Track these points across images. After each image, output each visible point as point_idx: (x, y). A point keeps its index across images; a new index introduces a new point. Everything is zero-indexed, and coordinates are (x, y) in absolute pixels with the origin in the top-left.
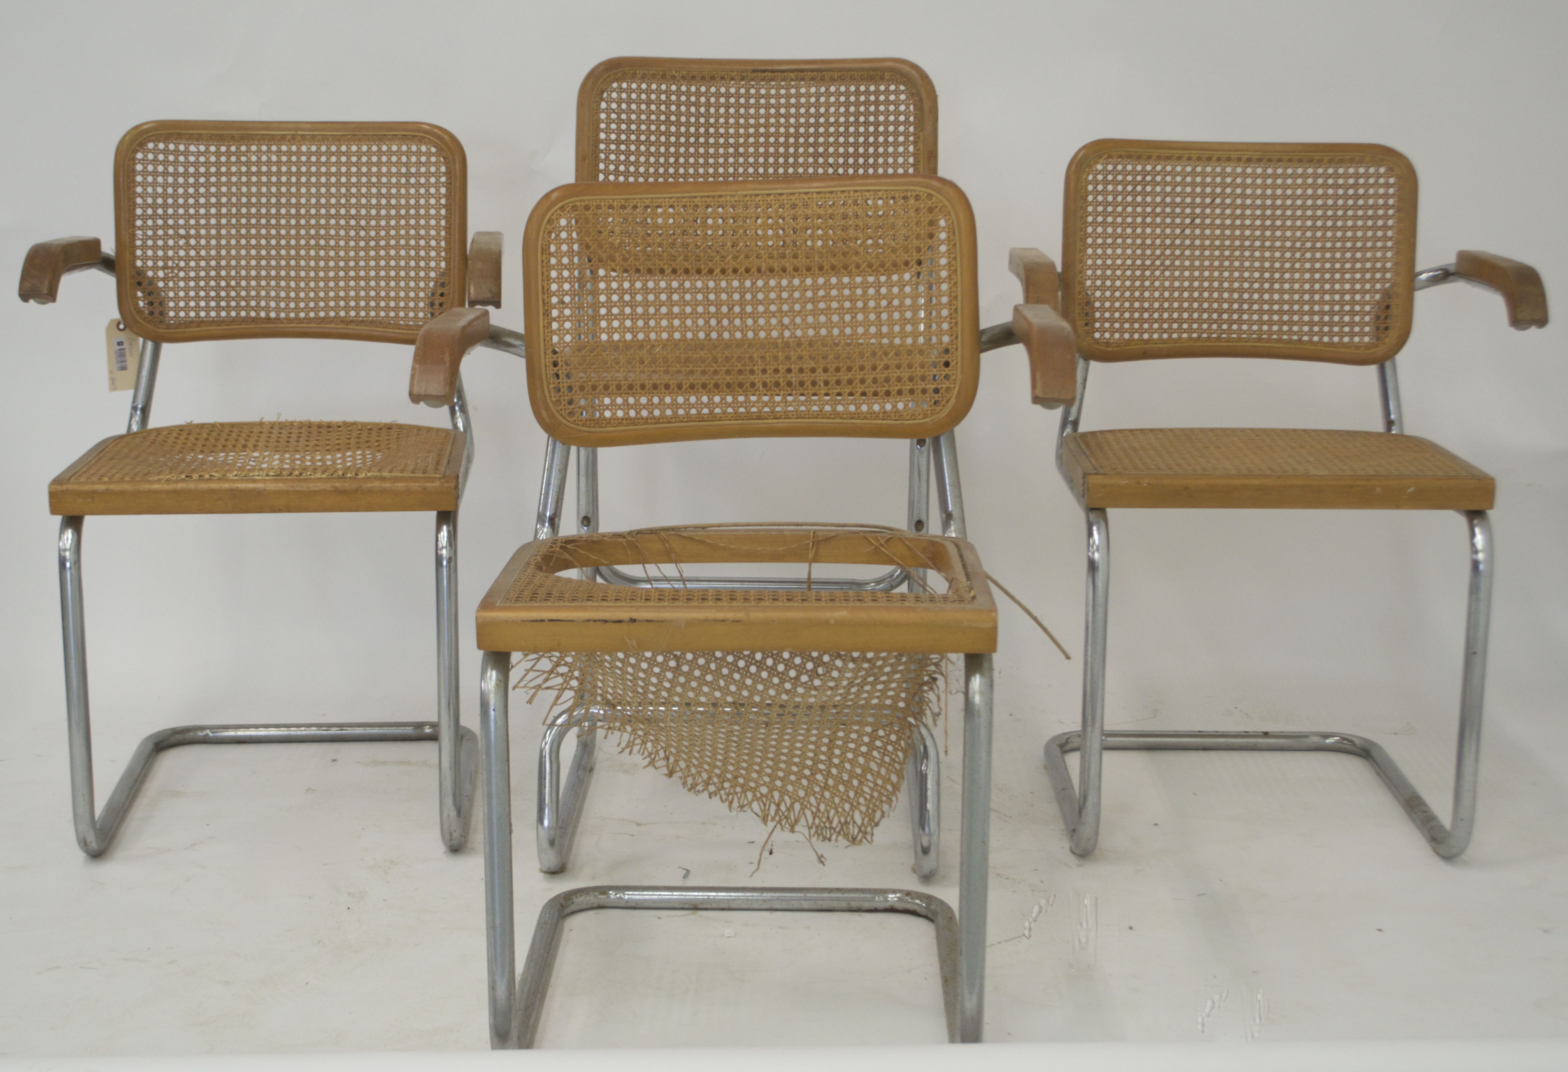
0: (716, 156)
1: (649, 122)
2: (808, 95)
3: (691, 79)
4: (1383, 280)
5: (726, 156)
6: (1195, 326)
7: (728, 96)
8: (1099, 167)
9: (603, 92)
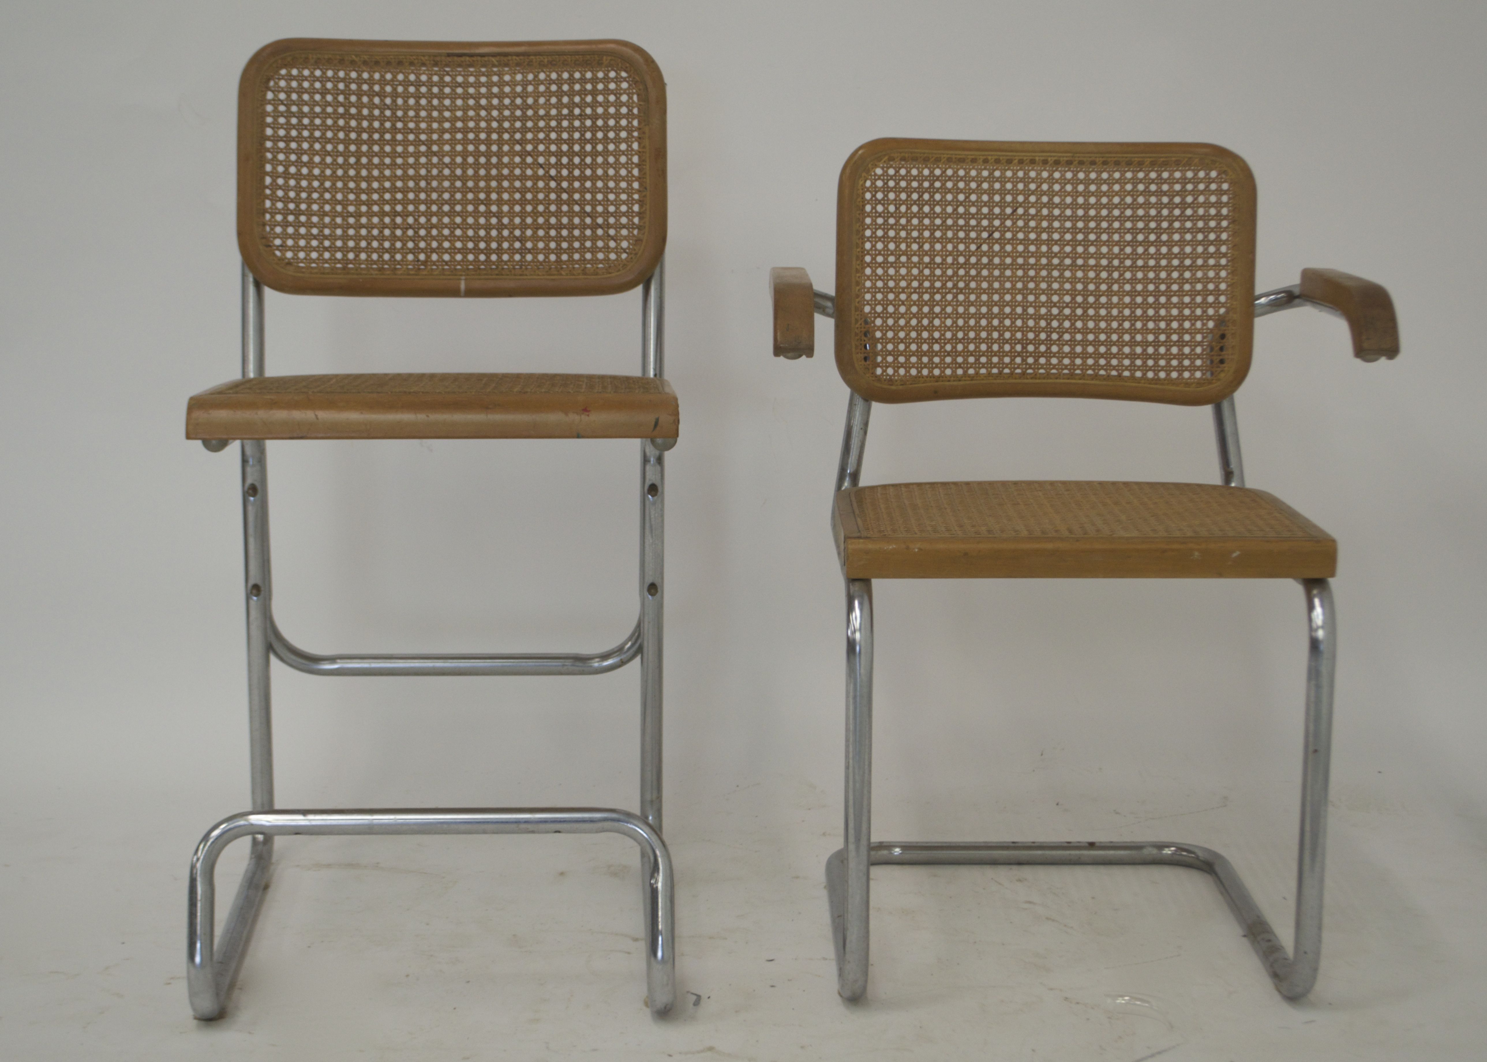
0: (405, 155)
1: (324, 115)
2: (513, 84)
3: (373, 64)
4: (1217, 304)
5: (417, 155)
6: (995, 360)
7: (418, 84)
8: (879, 171)
9: (268, 80)
